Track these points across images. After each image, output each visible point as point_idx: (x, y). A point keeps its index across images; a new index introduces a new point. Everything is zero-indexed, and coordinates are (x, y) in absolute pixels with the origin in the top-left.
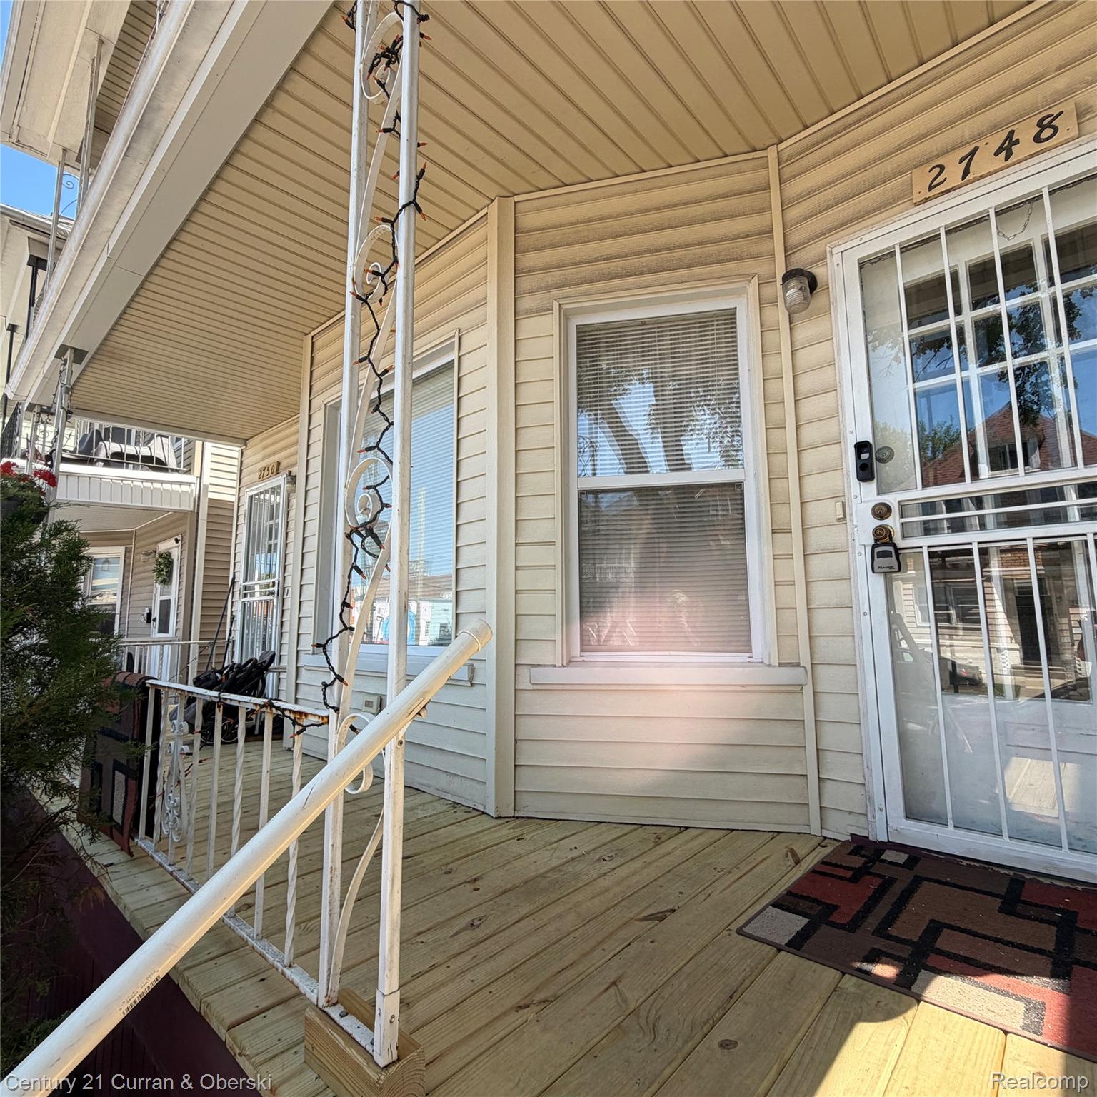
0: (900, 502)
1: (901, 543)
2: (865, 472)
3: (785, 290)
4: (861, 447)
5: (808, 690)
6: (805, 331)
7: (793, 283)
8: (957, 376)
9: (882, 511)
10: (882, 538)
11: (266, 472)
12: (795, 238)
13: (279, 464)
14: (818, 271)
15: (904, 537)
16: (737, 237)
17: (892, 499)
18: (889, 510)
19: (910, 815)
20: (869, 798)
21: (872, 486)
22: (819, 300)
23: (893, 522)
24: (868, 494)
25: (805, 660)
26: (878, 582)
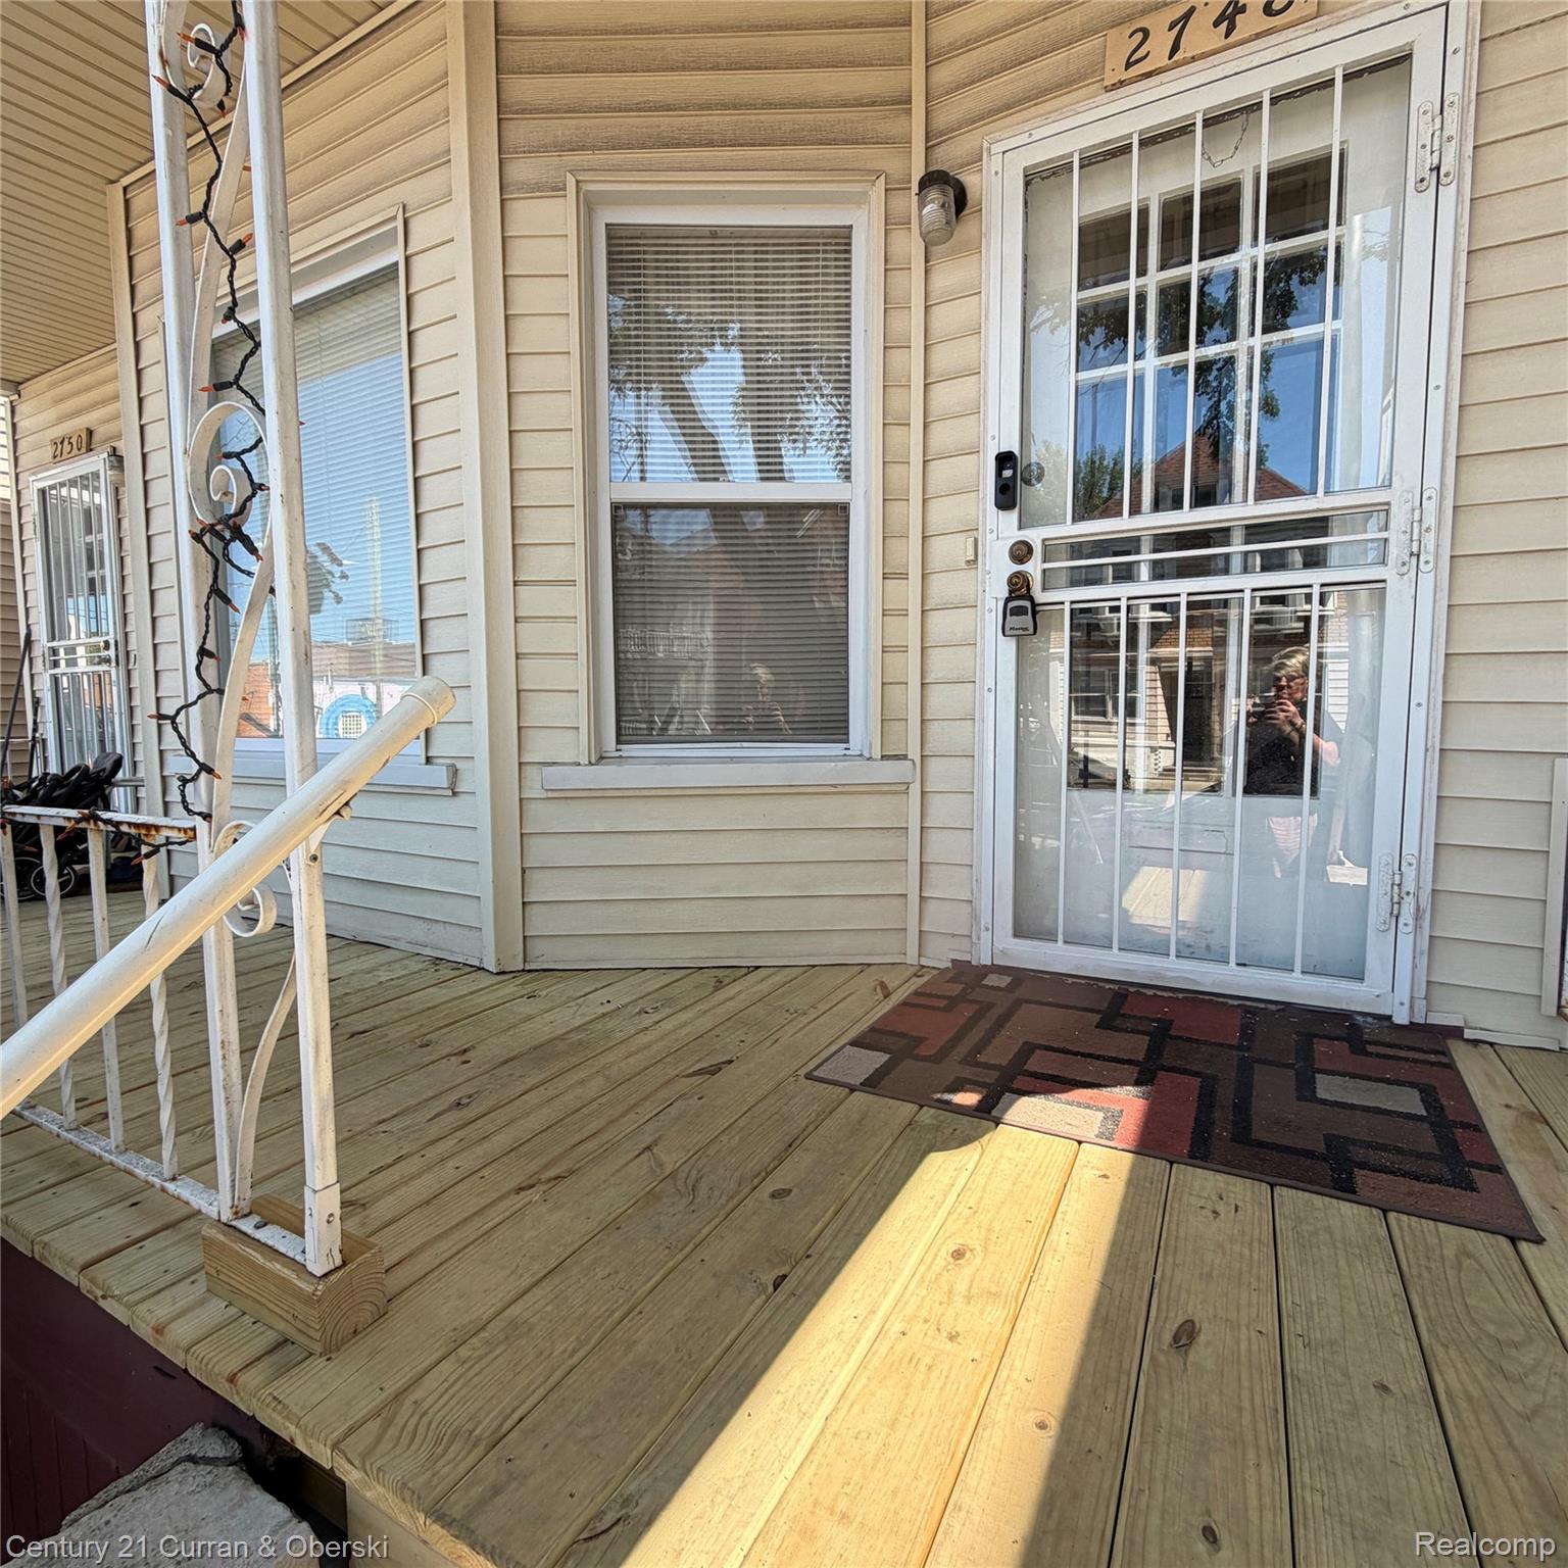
0: (1044, 540)
1: (1040, 596)
2: (1006, 497)
3: (922, 205)
4: (1005, 460)
5: (915, 789)
6: (947, 277)
7: (934, 194)
8: (1129, 368)
9: (1021, 553)
10: (1019, 587)
11: (67, 447)
12: (941, 120)
13: (90, 433)
14: (969, 180)
15: (1044, 589)
16: (858, 103)
17: (1035, 536)
18: (1030, 550)
19: (1018, 933)
20: (975, 917)
21: (1013, 516)
22: (966, 229)
23: (1034, 568)
24: (1005, 528)
25: (914, 753)
26: (1009, 647)
